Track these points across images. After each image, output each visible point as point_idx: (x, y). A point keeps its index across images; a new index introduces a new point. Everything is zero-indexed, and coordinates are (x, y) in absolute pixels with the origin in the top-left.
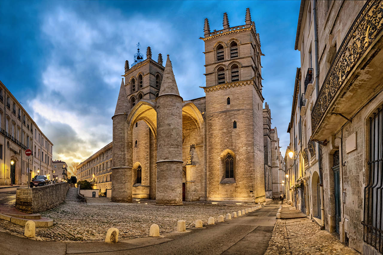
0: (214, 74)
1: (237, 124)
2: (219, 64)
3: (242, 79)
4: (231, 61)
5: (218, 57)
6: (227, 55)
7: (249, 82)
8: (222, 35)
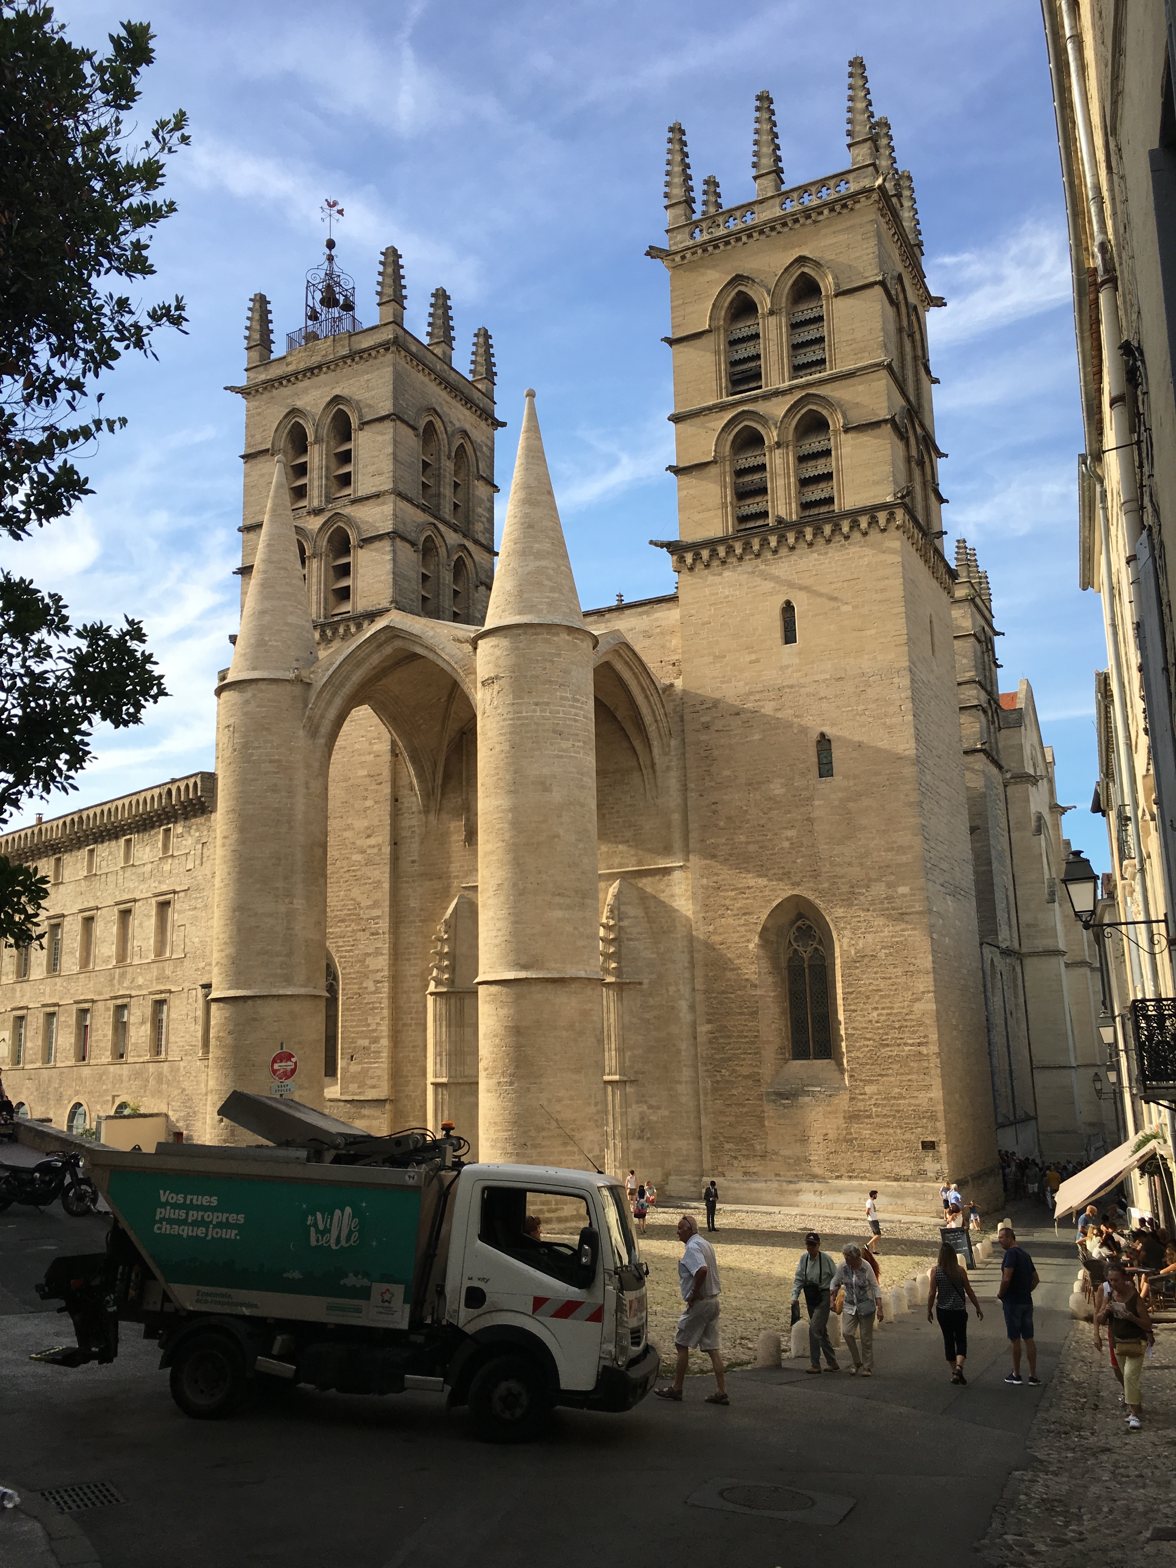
0: (714, 470)
1: (837, 754)
2: (741, 409)
3: (850, 502)
4: (795, 397)
5: (734, 364)
6: (774, 358)
7: (882, 517)
8: (750, 236)
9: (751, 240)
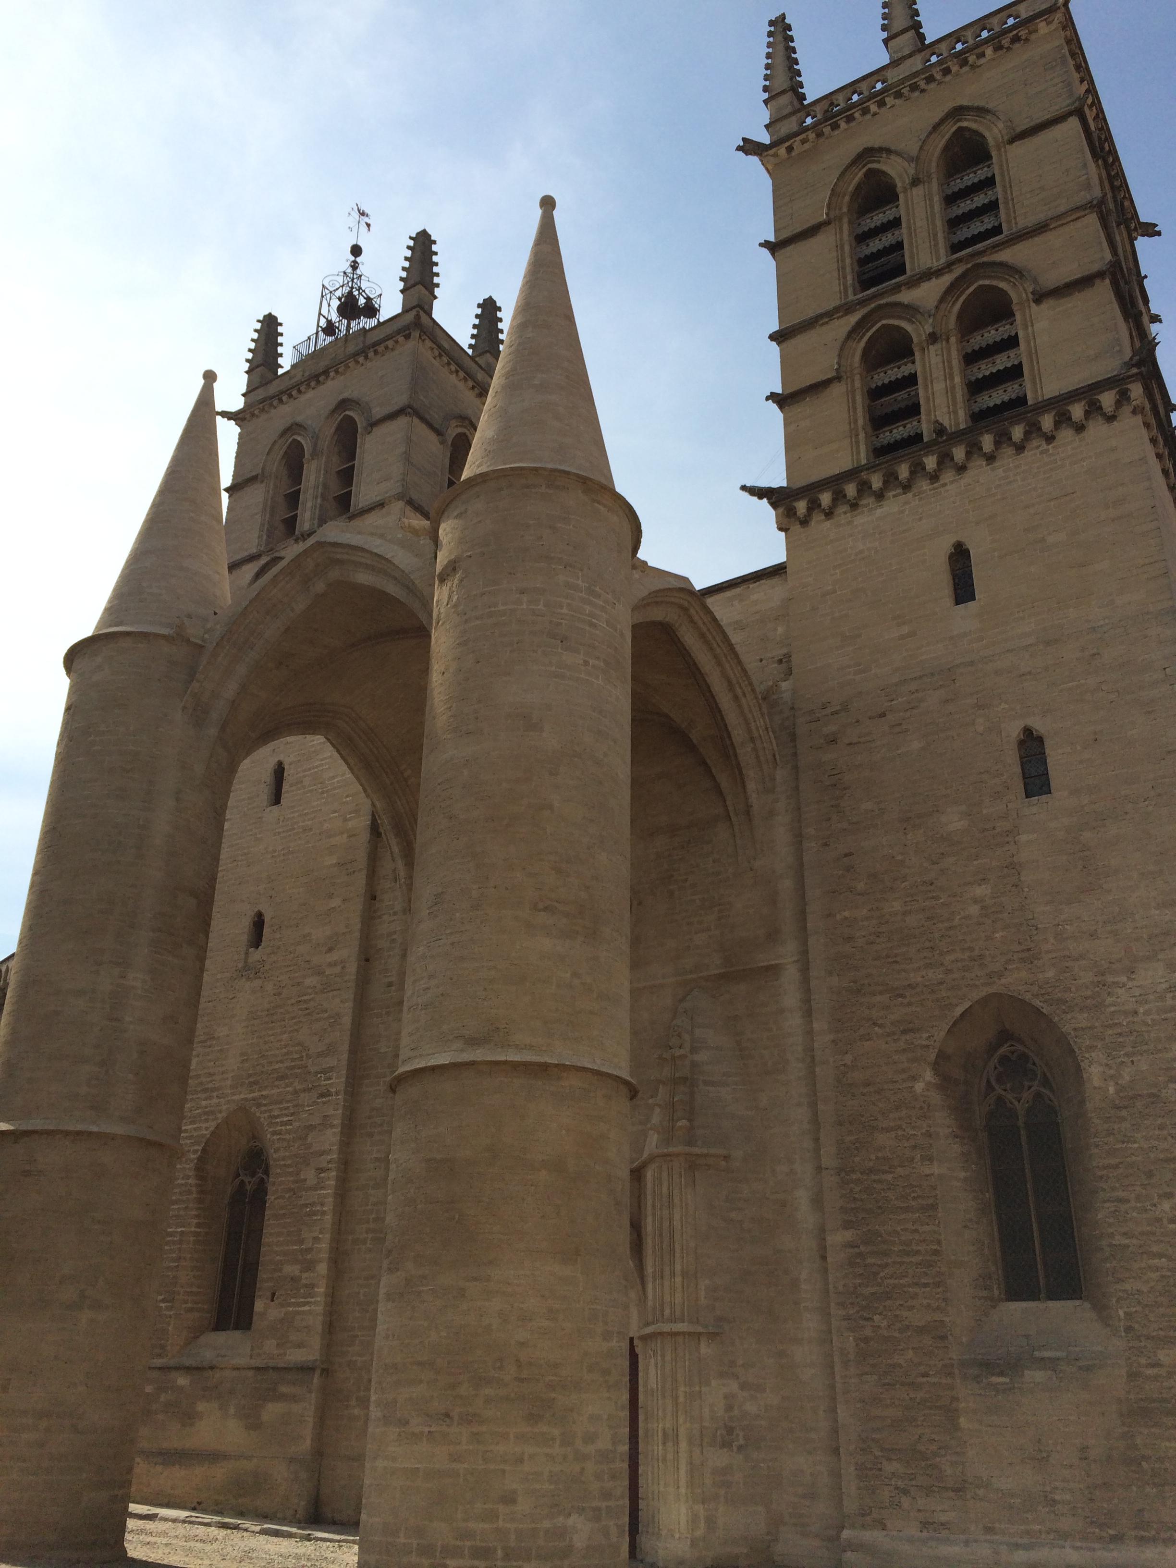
0: (837, 390)
1: (1055, 755)
3: (1051, 388)
4: (958, 270)
5: (864, 261)
6: (922, 237)
7: (1107, 399)
8: (881, 104)
9: (883, 109)
